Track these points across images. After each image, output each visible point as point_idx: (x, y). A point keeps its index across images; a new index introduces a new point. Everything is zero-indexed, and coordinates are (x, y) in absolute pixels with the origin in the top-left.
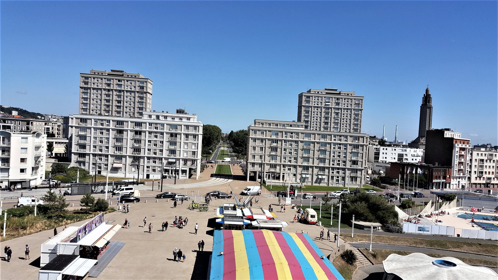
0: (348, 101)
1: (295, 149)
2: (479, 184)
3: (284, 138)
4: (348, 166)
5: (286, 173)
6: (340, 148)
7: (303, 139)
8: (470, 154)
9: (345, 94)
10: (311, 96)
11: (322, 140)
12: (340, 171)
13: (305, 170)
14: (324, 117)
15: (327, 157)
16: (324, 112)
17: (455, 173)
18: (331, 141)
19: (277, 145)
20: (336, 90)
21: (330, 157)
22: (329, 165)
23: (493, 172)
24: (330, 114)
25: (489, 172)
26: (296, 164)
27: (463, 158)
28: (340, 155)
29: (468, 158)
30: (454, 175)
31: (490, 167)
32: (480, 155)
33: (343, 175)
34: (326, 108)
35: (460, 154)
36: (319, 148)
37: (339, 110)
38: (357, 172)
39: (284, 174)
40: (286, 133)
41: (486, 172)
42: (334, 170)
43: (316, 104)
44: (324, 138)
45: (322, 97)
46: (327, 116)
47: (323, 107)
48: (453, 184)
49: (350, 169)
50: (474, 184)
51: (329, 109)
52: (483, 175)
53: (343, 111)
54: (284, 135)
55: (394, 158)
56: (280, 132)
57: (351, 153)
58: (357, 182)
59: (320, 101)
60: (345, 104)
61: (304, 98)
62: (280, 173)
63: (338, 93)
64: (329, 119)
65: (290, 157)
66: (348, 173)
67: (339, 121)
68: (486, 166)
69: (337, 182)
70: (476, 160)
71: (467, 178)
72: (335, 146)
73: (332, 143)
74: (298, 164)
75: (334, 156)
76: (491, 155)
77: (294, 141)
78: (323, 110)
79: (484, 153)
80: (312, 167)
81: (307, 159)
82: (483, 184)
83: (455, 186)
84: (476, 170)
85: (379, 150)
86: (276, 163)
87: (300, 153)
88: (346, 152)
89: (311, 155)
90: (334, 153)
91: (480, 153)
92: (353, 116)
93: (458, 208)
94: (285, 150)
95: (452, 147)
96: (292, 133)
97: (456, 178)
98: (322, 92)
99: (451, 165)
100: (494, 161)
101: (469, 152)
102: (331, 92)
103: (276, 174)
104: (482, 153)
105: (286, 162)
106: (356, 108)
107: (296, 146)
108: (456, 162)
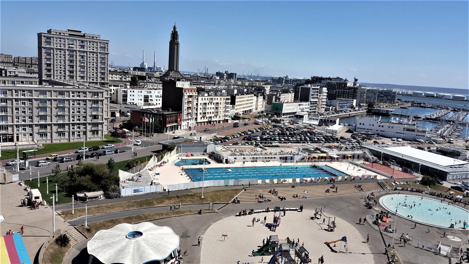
0: (93, 44)
1: (29, 108)
2: (203, 122)
3: (15, 97)
4: (89, 121)
5: (21, 133)
6: (79, 104)
7: (38, 96)
8: (196, 99)
9: (90, 37)
10: (52, 37)
11: (60, 97)
12: (81, 126)
13: (42, 128)
14: (68, 60)
15: (66, 113)
16: (68, 55)
17: (184, 116)
18: (69, 97)
19: (7, 104)
20: (80, 32)
21: (69, 113)
22: (69, 121)
23: (213, 112)
24: (75, 57)
25: (210, 112)
26: (31, 123)
27: (191, 104)
28: (80, 111)
29: (195, 103)
30: (184, 118)
31: (211, 108)
32: (204, 99)
33: (85, 130)
34: (70, 50)
35: (188, 100)
36: (57, 105)
37: (84, 53)
38: (98, 126)
39: (19, 135)
40: (16, 91)
41: (208, 113)
42: (74, 126)
43: (58, 46)
44: (62, 95)
45: (65, 39)
46: (71, 59)
47: (66, 50)
48: (183, 126)
49: (91, 123)
50: (200, 123)
51: (73, 52)
52: (206, 115)
53: (88, 54)
54: (14, 93)
55: (141, 100)
56: (9, 90)
57: (91, 108)
58: (99, 135)
59: (62, 42)
60: (90, 47)
61: (43, 39)
62: (13, 134)
63: (83, 35)
64: (75, 62)
65: (23, 117)
66: (89, 127)
67: (85, 65)
68: (208, 108)
69: (79, 137)
70: (201, 104)
71: (194, 119)
72: (74, 102)
73: (71, 99)
74: (34, 123)
75: (73, 112)
76: (212, 99)
77: (27, 99)
78: (67, 53)
79: (206, 98)
80: (50, 125)
81: (44, 117)
82: (206, 122)
83: (185, 127)
84: (201, 112)
85: (127, 93)
86: (7, 124)
87: (36, 112)
88: (86, 107)
89: (49, 113)
90: (73, 109)
91: (204, 98)
92: (99, 60)
93: (178, 155)
94: (17, 109)
95: (182, 96)
96: (24, 91)
97: (186, 120)
98: (64, 34)
99: (181, 110)
100: (214, 103)
101: (195, 98)
102: (74, 34)
103: (8, 136)
104: (205, 98)
105: (20, 122)
106: (102, 52)
107: (30, 105)
108: (185, 107)
